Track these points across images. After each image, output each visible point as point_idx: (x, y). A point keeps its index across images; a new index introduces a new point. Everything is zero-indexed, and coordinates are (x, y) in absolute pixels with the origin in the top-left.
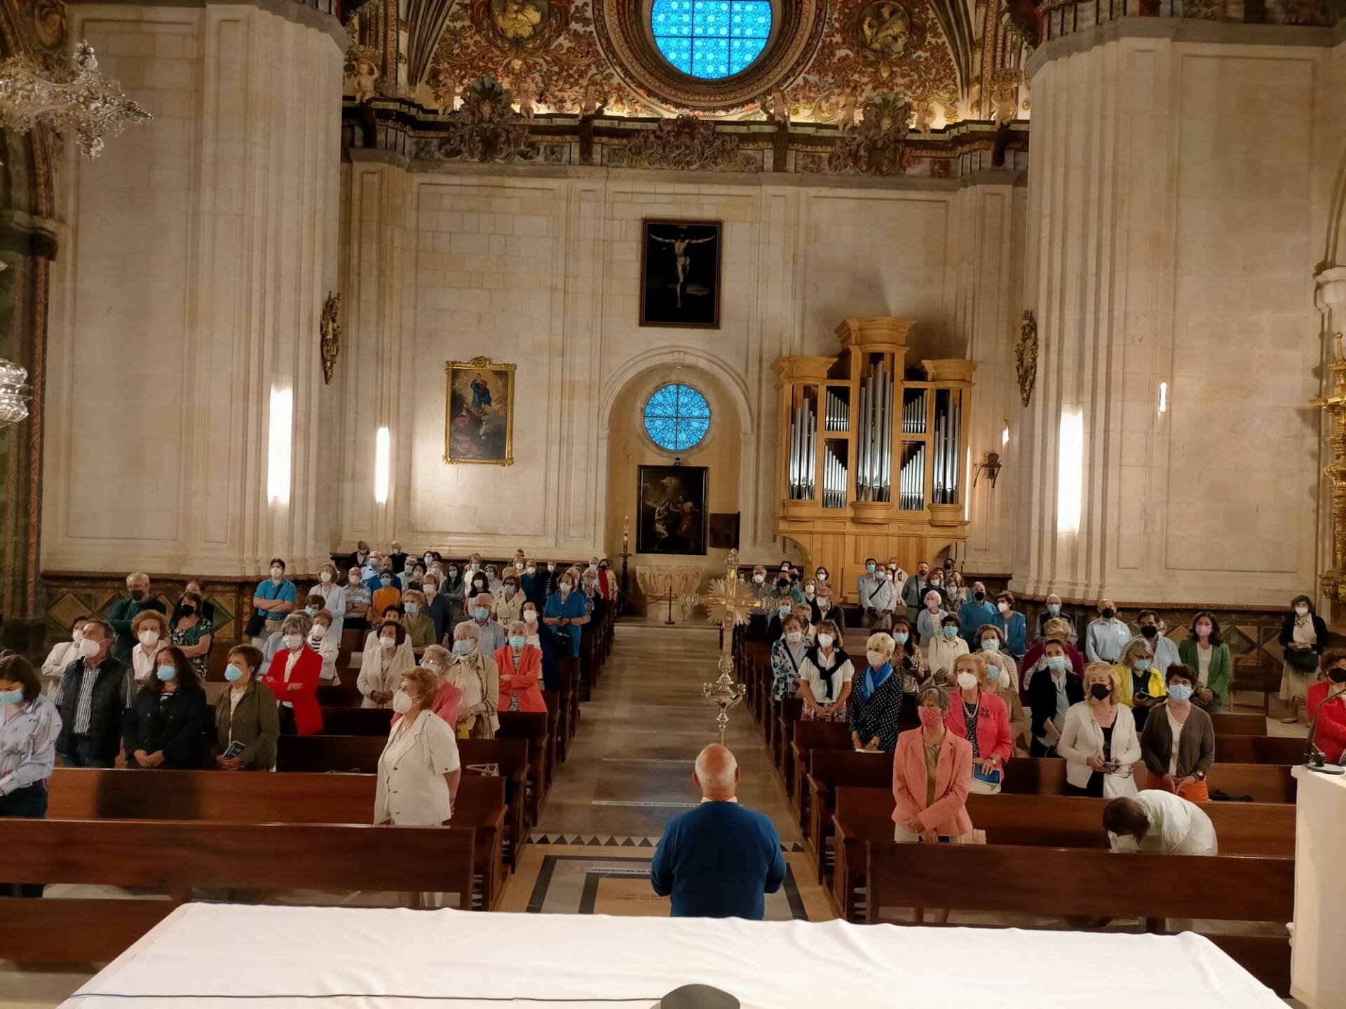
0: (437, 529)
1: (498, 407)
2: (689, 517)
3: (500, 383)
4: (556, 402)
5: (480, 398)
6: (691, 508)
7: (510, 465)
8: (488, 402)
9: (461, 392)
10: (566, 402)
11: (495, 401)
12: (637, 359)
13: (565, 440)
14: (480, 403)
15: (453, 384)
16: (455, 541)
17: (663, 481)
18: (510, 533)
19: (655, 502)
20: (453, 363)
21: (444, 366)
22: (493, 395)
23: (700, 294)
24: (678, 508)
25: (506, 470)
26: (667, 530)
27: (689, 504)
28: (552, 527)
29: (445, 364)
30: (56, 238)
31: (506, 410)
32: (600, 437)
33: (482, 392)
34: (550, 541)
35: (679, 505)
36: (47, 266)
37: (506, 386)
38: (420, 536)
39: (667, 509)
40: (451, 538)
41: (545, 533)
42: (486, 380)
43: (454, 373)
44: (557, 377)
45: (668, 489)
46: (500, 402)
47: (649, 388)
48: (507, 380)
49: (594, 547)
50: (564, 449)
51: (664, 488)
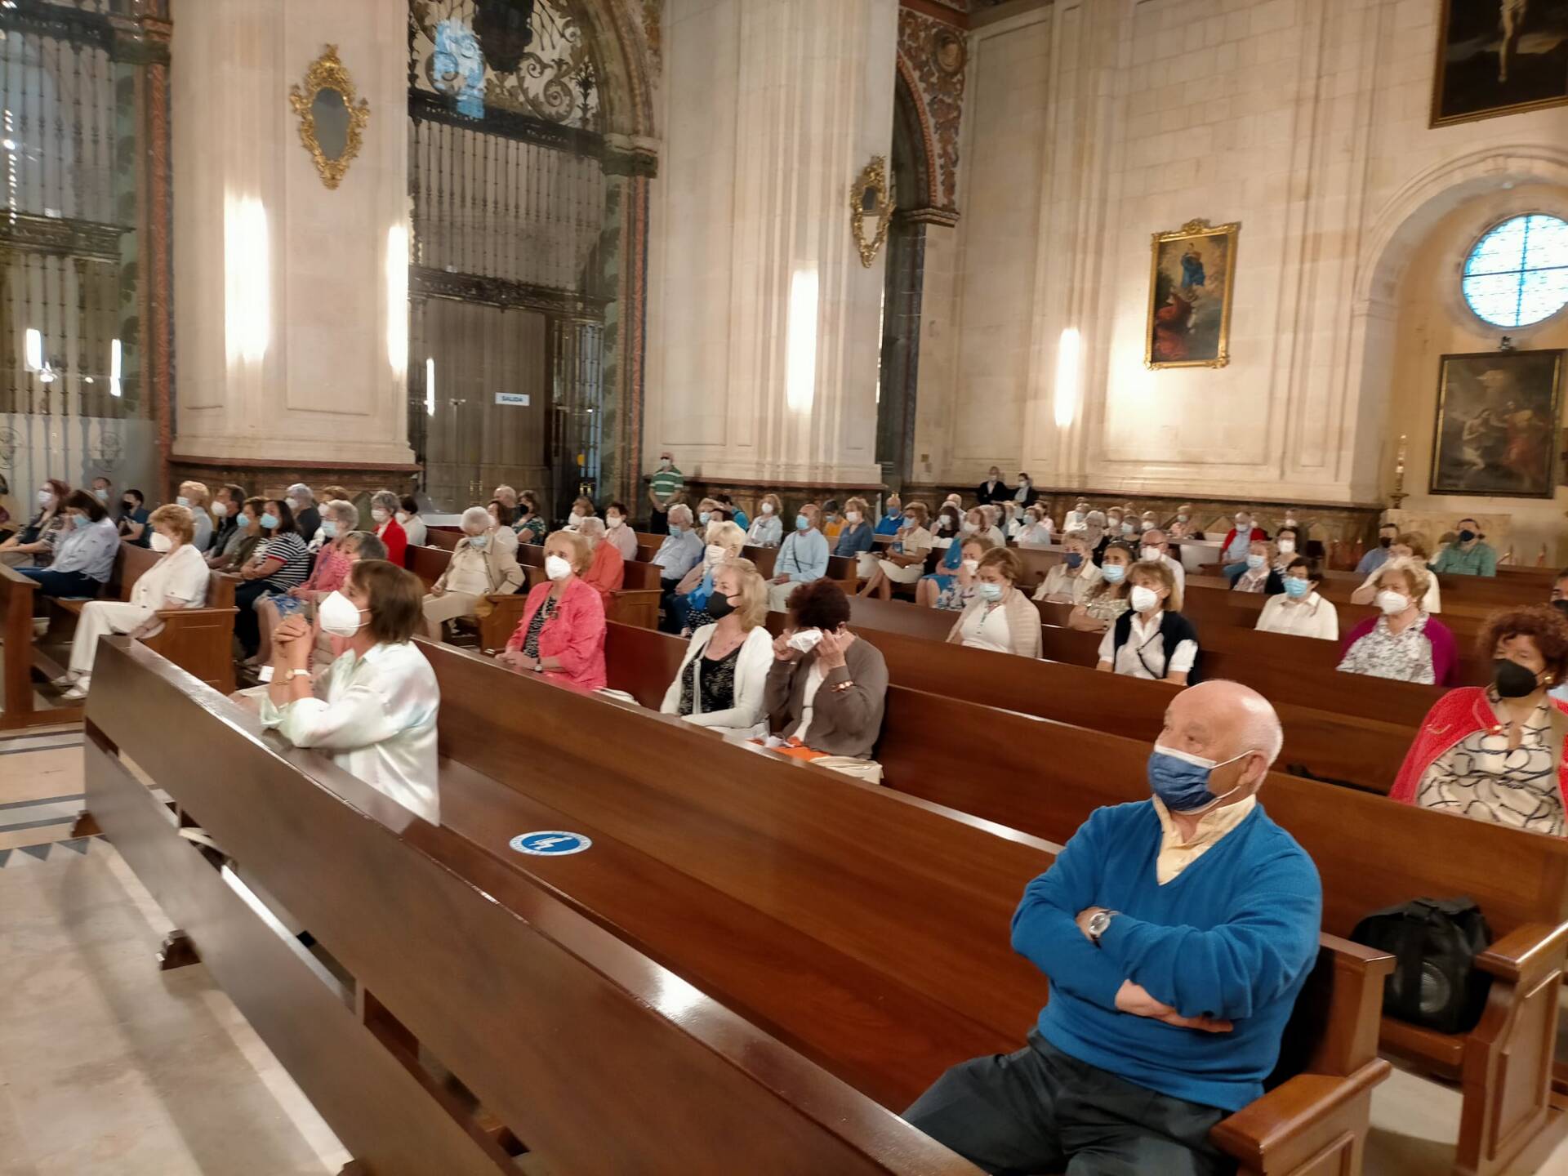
0: (1133, 458)
1: (1213, 286)
2: (1525, 435)
3: (1218, 253)
4: (1293, 268)
5: (1191, 276)
6: (1529, 420)
7: (1223, 366)
8: (1201, 282)
9: (1168, 273)
10: (1307, 266)
11: (1210, 279)
12: (1424, 182)
13: (1301, 324)
14: (1190, 284)
15: (1159, 263)
16: (1152, 473)
17: (1481, 378)
18: (1220, 461)
19: (1465, 413)
20: (1161, 235)
21: (1149, 240)
22: (1208, 270)
23: (1543, 50)
24: (1505, 421)
25: (1220, 373)
26: (1482, 456)
27: (1526, 414)
28: (1276, 453)
29: (1151, 238)
30: (656, 155)
31: (1223, 290)
32: (1356, 313)
33: (1193, 267)
34: (1273, 472)
35: (1507, 417)
36: (647, 184)
37: (1224, 256)
38: (1115, 467)
39: (1486, 422)
40: (1147, 468)
41: (1266, 460)
42: (1199, 251)
43: (1161, 249)
44: (1296, 232)
45: (1490, 391)
46: (1216, 279)
47: (1472, 229)
48: (1226, 248)
49: (1336, 480)
50: (1301, 336)
51: (1483, 388)
